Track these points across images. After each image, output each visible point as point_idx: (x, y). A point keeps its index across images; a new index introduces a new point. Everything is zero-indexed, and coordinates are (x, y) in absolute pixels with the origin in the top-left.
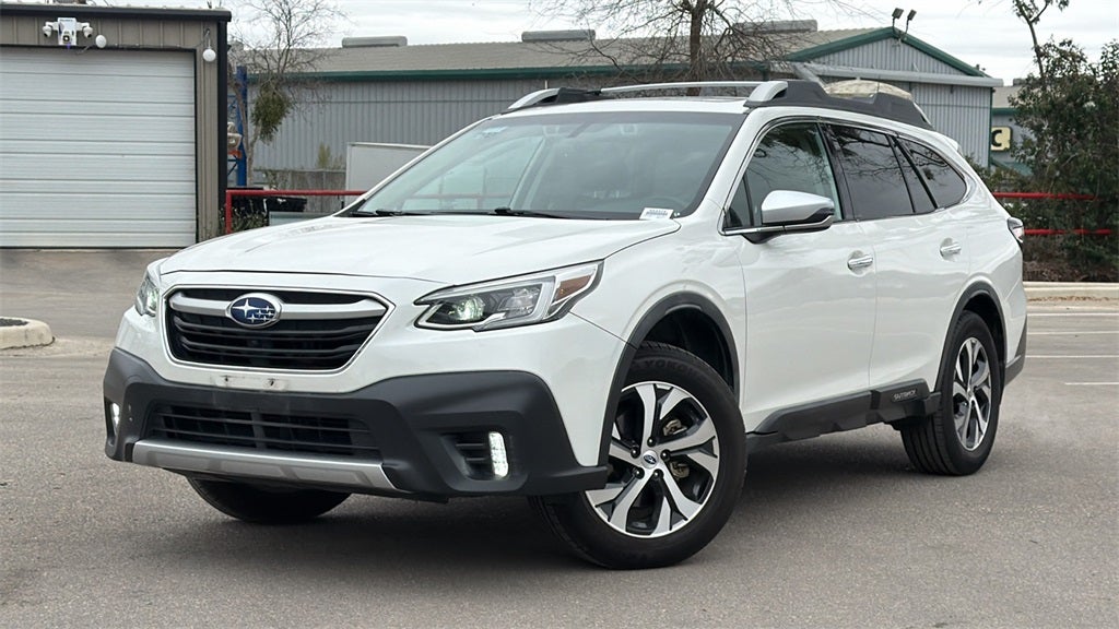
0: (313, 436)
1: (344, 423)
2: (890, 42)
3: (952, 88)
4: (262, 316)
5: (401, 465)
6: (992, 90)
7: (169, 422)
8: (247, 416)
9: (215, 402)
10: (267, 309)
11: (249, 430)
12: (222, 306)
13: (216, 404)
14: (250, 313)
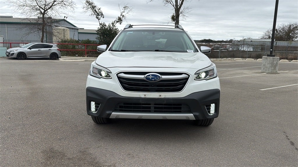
0: (170, 108)
1: (181, 105)
2: (64, 21)
3: (73, 29)
4: (156, 79)
5: (197, 114)
6: (78, 29)
7: (121, 107)
8: (150, 104)
9: (141, 101)
10: (158, 77)
11: (150, 108)
12: (142, 77)
13: (141, 102)
14: (152, 78)
